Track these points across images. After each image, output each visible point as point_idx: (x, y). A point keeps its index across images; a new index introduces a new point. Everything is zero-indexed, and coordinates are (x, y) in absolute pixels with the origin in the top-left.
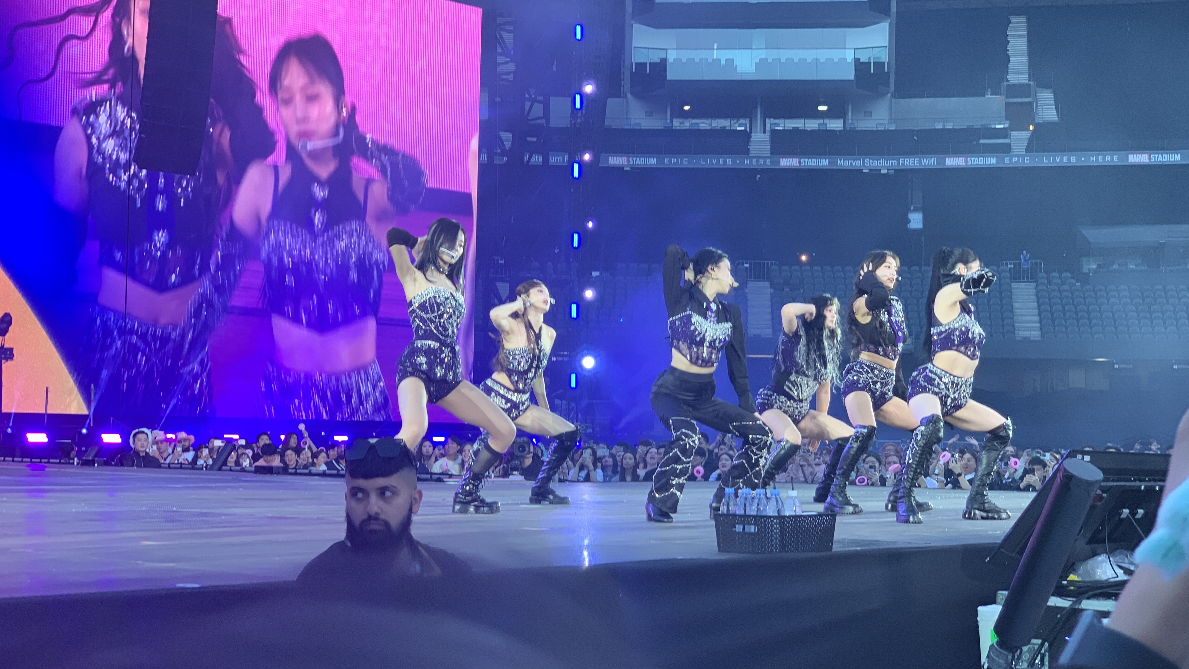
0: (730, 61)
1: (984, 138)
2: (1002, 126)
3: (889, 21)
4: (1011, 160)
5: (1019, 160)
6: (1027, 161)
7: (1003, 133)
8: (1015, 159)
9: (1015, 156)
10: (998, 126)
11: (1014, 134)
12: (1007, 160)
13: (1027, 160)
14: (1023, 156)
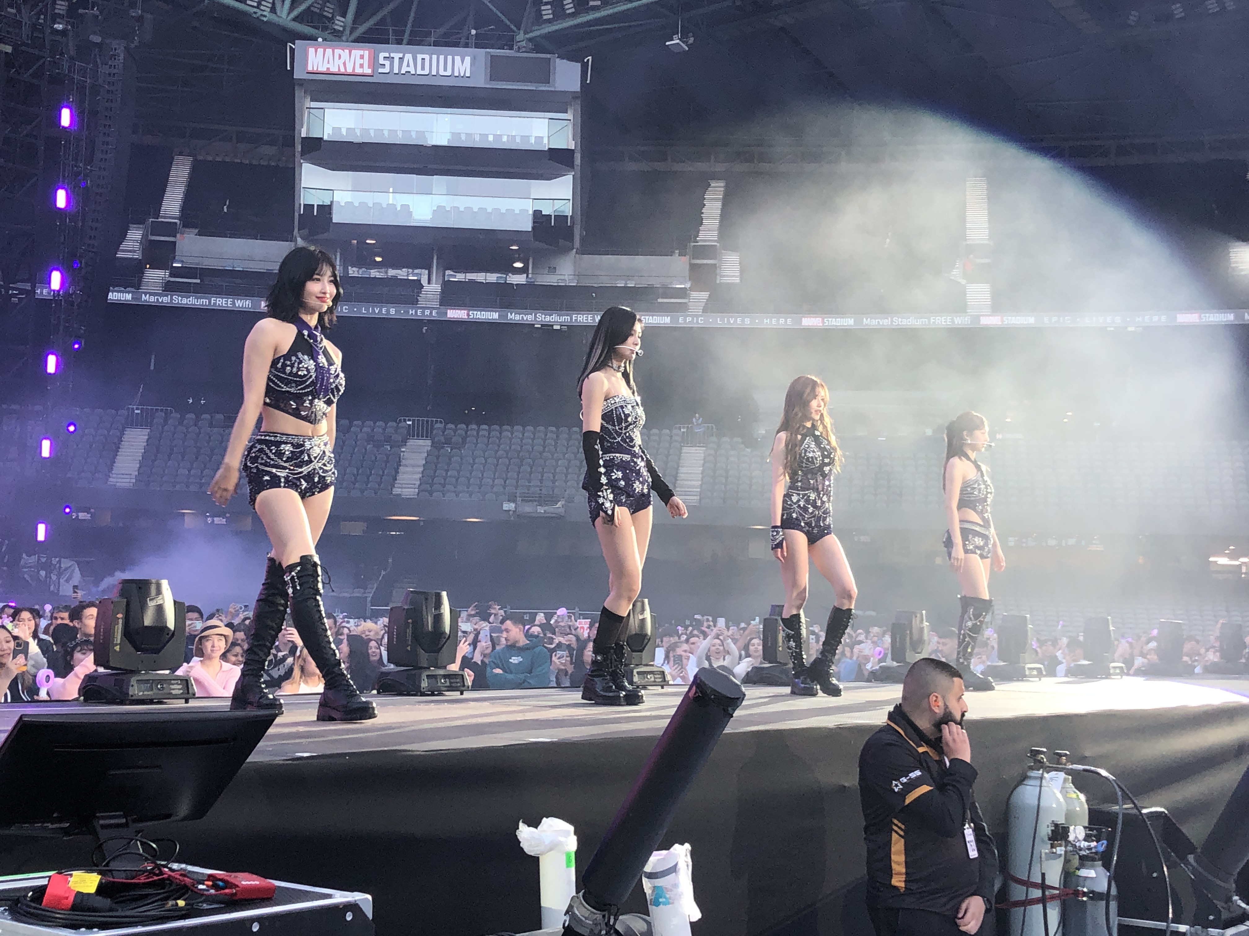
0: (405, 207)
1: (662, 298)
2: (683, 286)
3: (573, 173)
4: (685, 320)
5: (693, 319)
6: (701, 322)
7: (683, 293)
8: (689, 319)
9: (689, 316)
10: (678, 286)
11: (694, 294)
12: (681, 320)
13: (701, 320)
14: (697, 316)
